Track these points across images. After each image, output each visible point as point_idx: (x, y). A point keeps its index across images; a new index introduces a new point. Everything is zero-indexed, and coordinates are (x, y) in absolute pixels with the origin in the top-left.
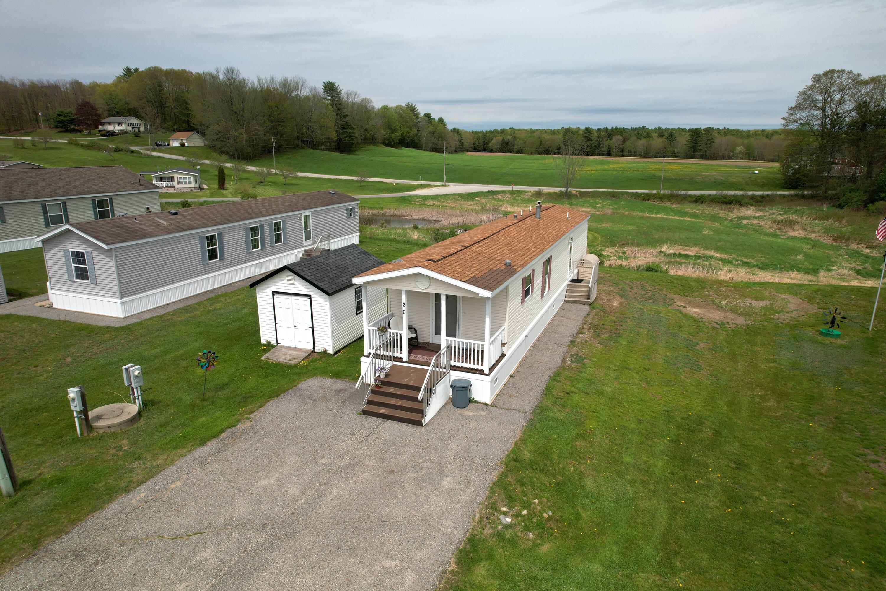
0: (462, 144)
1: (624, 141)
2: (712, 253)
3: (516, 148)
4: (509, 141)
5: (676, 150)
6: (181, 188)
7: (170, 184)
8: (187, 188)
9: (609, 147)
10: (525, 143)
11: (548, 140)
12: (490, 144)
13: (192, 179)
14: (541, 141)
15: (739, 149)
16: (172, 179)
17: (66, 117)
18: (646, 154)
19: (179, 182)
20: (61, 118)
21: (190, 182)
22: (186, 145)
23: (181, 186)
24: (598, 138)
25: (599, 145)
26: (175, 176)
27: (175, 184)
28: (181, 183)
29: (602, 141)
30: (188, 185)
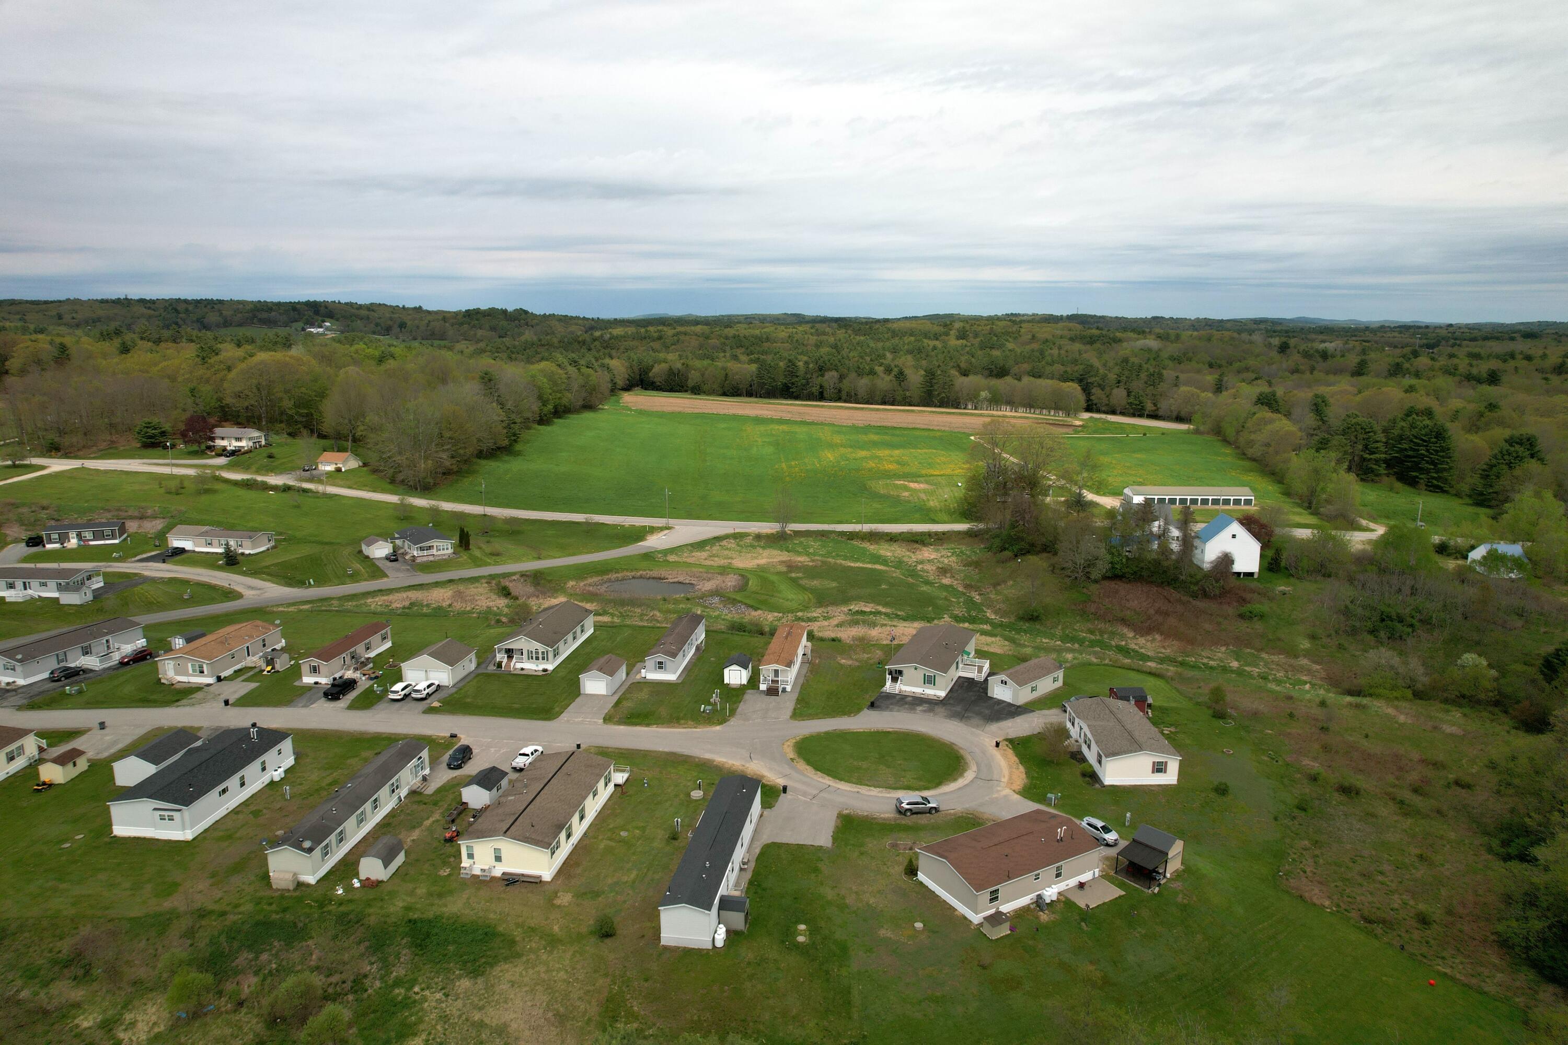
0: (615, 383)
1: (842, 377)
2: (881, 608)
3: (691, 383)
4: (679, 371)
5: (908, 394)
6: (439, 556)
7: (430, 552)
8: (444, 555)
9: (821, 387)
10: (703, 375)
11: (737, 373)
12: (650, 374)
13: (450, 546)
14: (727, 374)
15: (984, 394)
16: (430, 548)
17: (155, 429)
18: (870, 400)
19: (438, 550)
20: (151, 432)
21: (447, 549)
22: (343, 470)
23: (439, 553)
24: (806, 373)
25: (808, 383)
26: (435, 544)
27: (434, 551)
28: (440, 550)
29: (811, 378)
30: (446, 552)
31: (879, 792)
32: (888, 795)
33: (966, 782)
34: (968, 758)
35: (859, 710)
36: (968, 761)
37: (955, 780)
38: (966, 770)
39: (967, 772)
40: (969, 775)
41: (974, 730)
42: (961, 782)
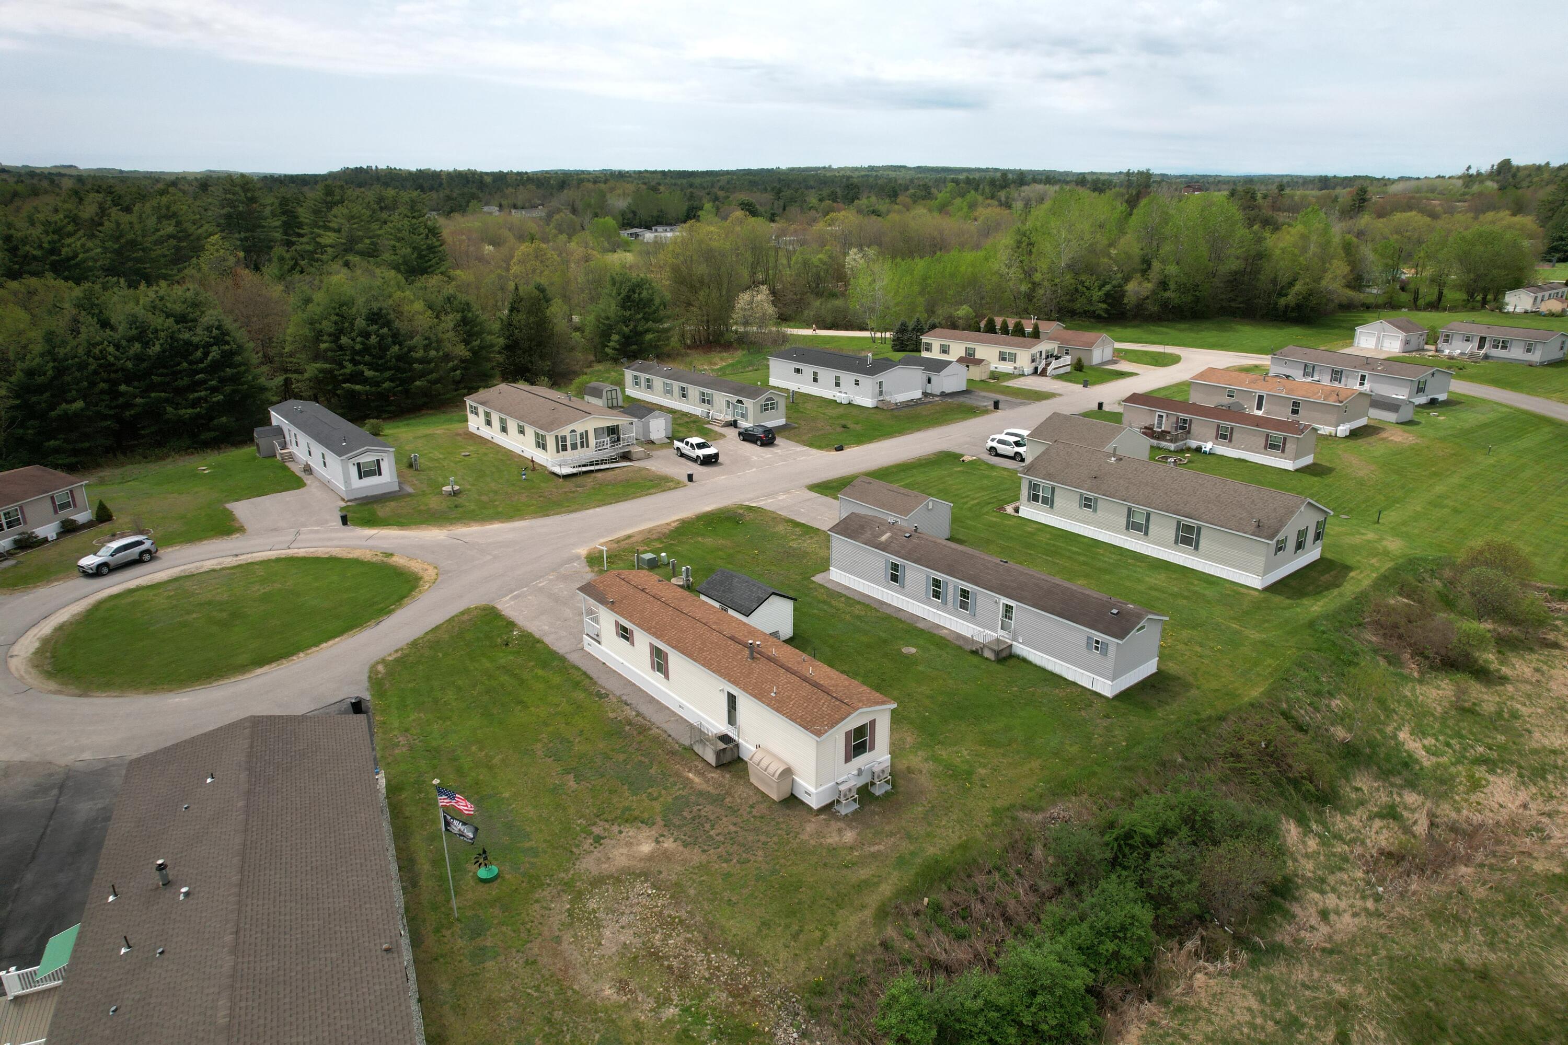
31: (202, 567)
32: (182, 568)
33: (34, 631)
34: (34, 679)
35: (376, 682)
36: (33, 671)
37: (60, 628)
38: (35, 653)
39: (32, 650)
40: (28, 645)
41: (24, 756)
42: (47, 628)
